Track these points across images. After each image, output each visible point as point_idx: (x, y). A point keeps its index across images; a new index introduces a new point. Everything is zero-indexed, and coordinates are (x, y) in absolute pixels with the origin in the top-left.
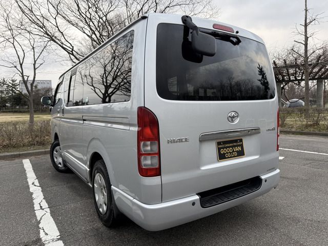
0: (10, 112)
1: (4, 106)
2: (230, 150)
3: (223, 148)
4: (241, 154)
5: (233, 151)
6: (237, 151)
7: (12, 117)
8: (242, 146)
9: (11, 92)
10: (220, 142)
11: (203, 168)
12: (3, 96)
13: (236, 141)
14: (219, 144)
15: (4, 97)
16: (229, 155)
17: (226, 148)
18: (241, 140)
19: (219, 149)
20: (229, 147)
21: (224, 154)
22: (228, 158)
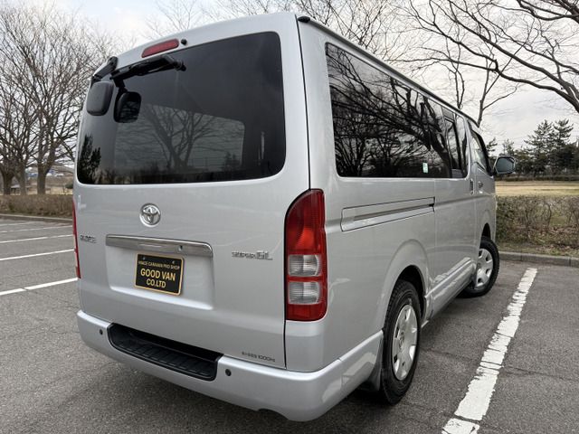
0: (548, 179)
1: (540, 170)
2: (156, 274)
3: (146, 267)
4: (173, 287)
5: (161, 279)
6: (167, 281)
7: (537, 188)
8: (178, 273)
9: (556, 144)
10: (143, 256)
11: (114, 288)
12: (542, 152)
13: (168, 261)
14: (140, 258)
15: (544, 154)
16: (152, 282)
17: (151, 268)
18: (178, 262)
19: (139, 267)
20: (156, 269)
21: (145, 278)
22: (150, 287)
